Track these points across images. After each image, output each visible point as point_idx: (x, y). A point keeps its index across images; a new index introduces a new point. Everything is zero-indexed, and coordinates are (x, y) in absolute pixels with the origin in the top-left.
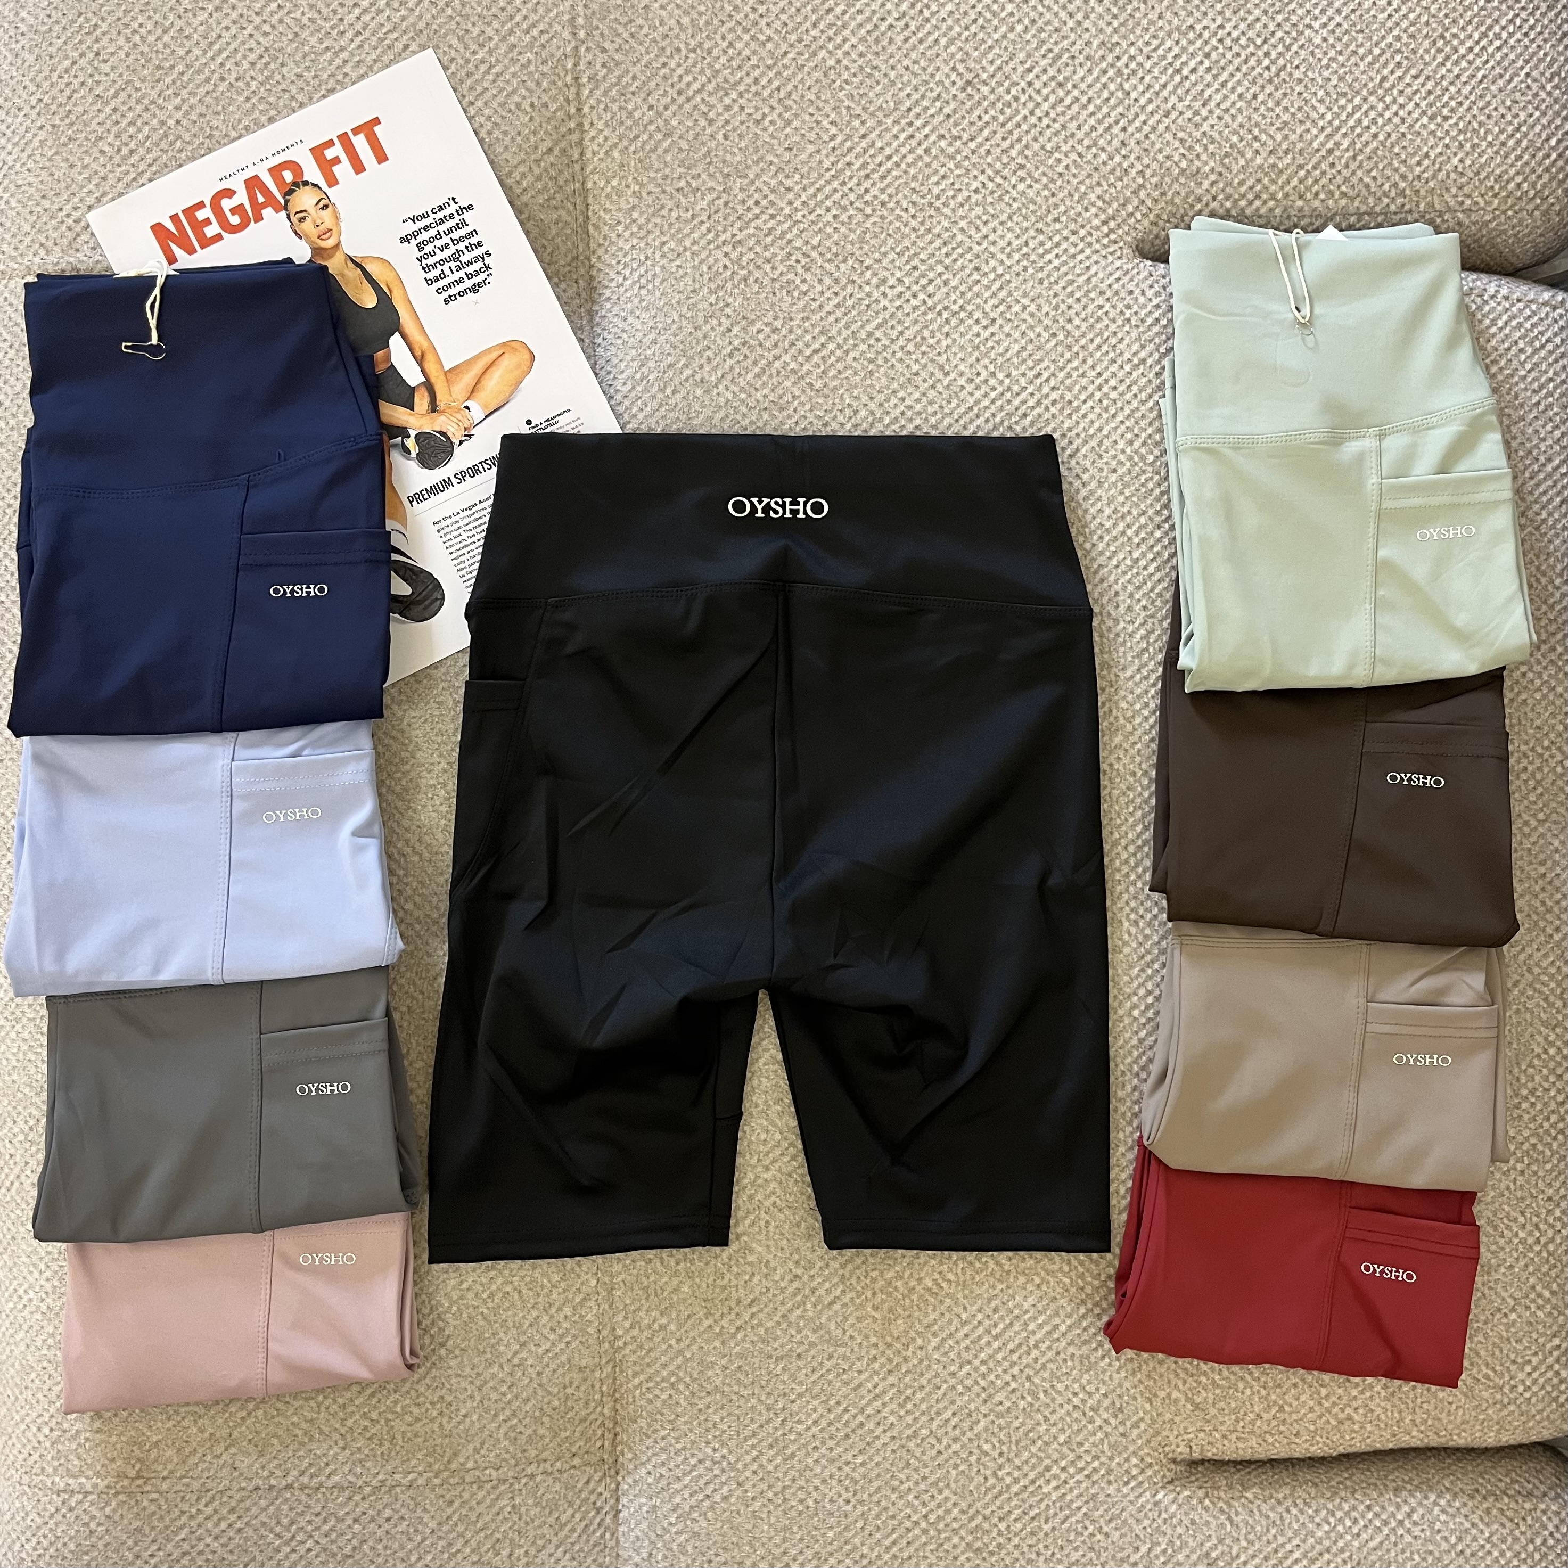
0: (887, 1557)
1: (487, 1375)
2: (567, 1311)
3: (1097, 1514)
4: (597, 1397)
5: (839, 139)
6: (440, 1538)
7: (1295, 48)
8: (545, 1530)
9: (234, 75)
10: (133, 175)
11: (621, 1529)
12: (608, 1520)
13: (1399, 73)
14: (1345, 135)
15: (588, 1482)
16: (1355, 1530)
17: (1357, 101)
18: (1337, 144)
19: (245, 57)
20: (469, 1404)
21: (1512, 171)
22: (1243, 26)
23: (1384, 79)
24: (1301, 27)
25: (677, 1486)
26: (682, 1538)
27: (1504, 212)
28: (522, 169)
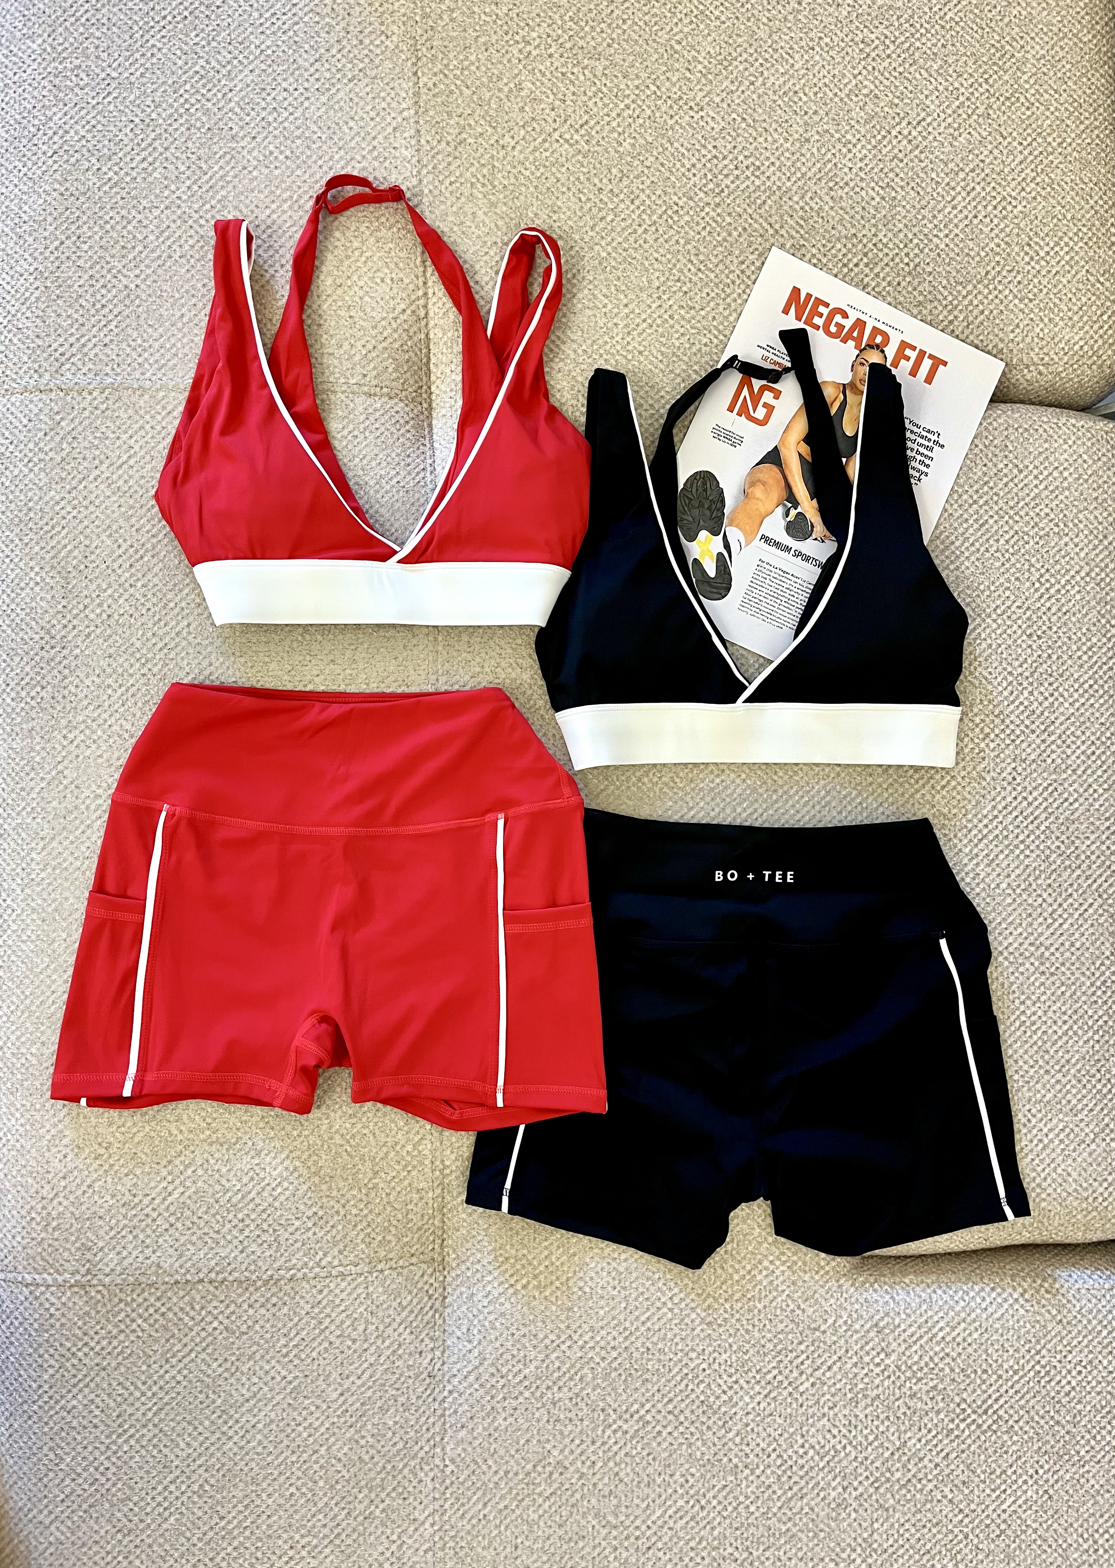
0: (643, 1329)
1: (348, 1196)
2: (409, 1148)
3: (796, 1295)
4: (431, 1212)
5: (610, 307)
6: (313, 1318)
8: (391, 1312)
9: (178, 254)
10: (103, 323)
11: (449, 1310)
12: (437, 1304)
13: (998, 269)
15: (423, 1276)
16: (984, 1306)
18: (956, 317)
19: (186, 241)
20: (336, 1218)
21: (1077, 338)
22: (890, 235)
23: (987, 273)
24: (931, 236)
25: (489, 1278)
26: (492, 1317)
27: (1072, 365)
28: (383, 323)
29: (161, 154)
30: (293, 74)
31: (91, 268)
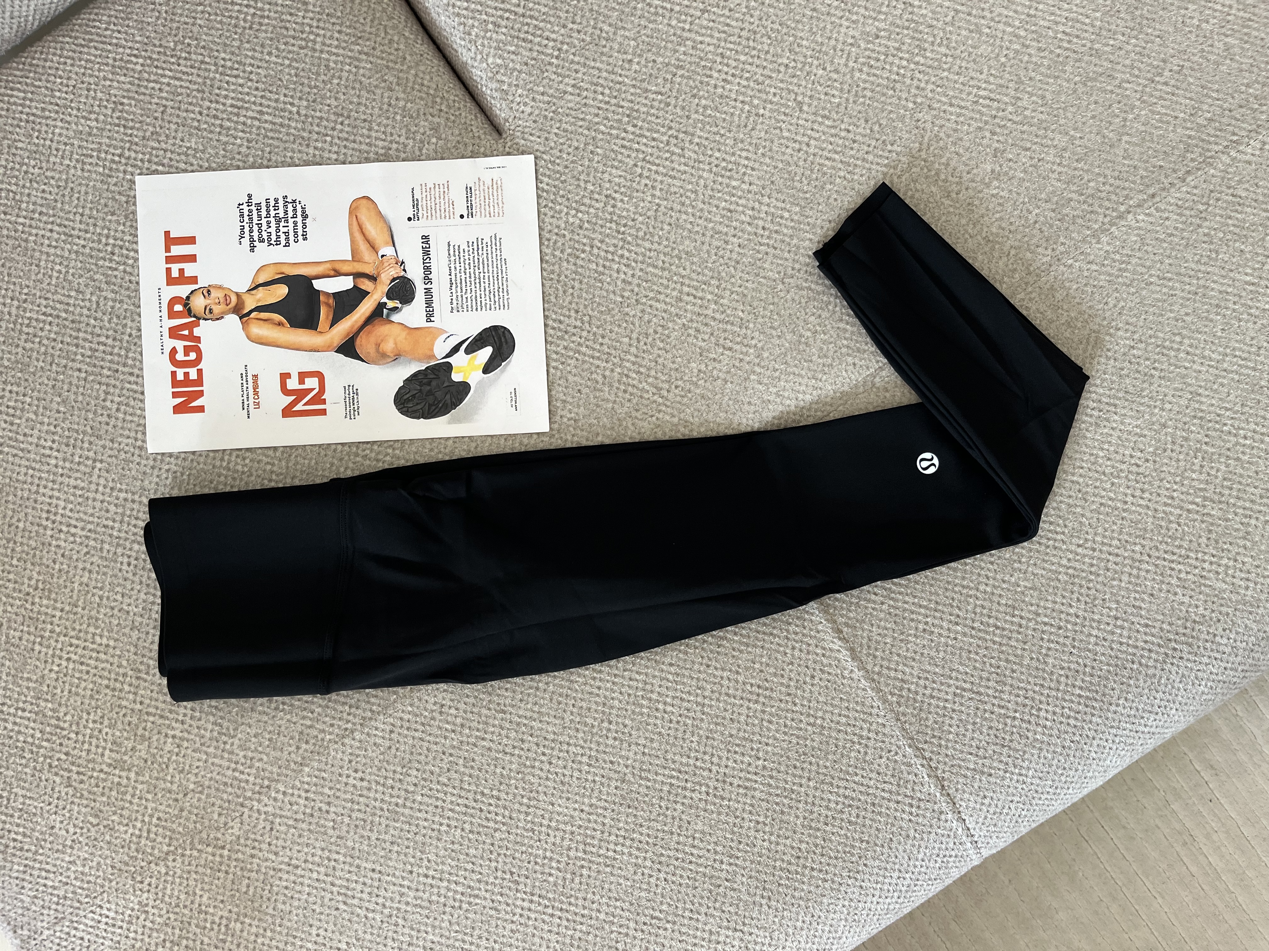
29: (679, 835)
30: (533, 767)
31: (818, 829)
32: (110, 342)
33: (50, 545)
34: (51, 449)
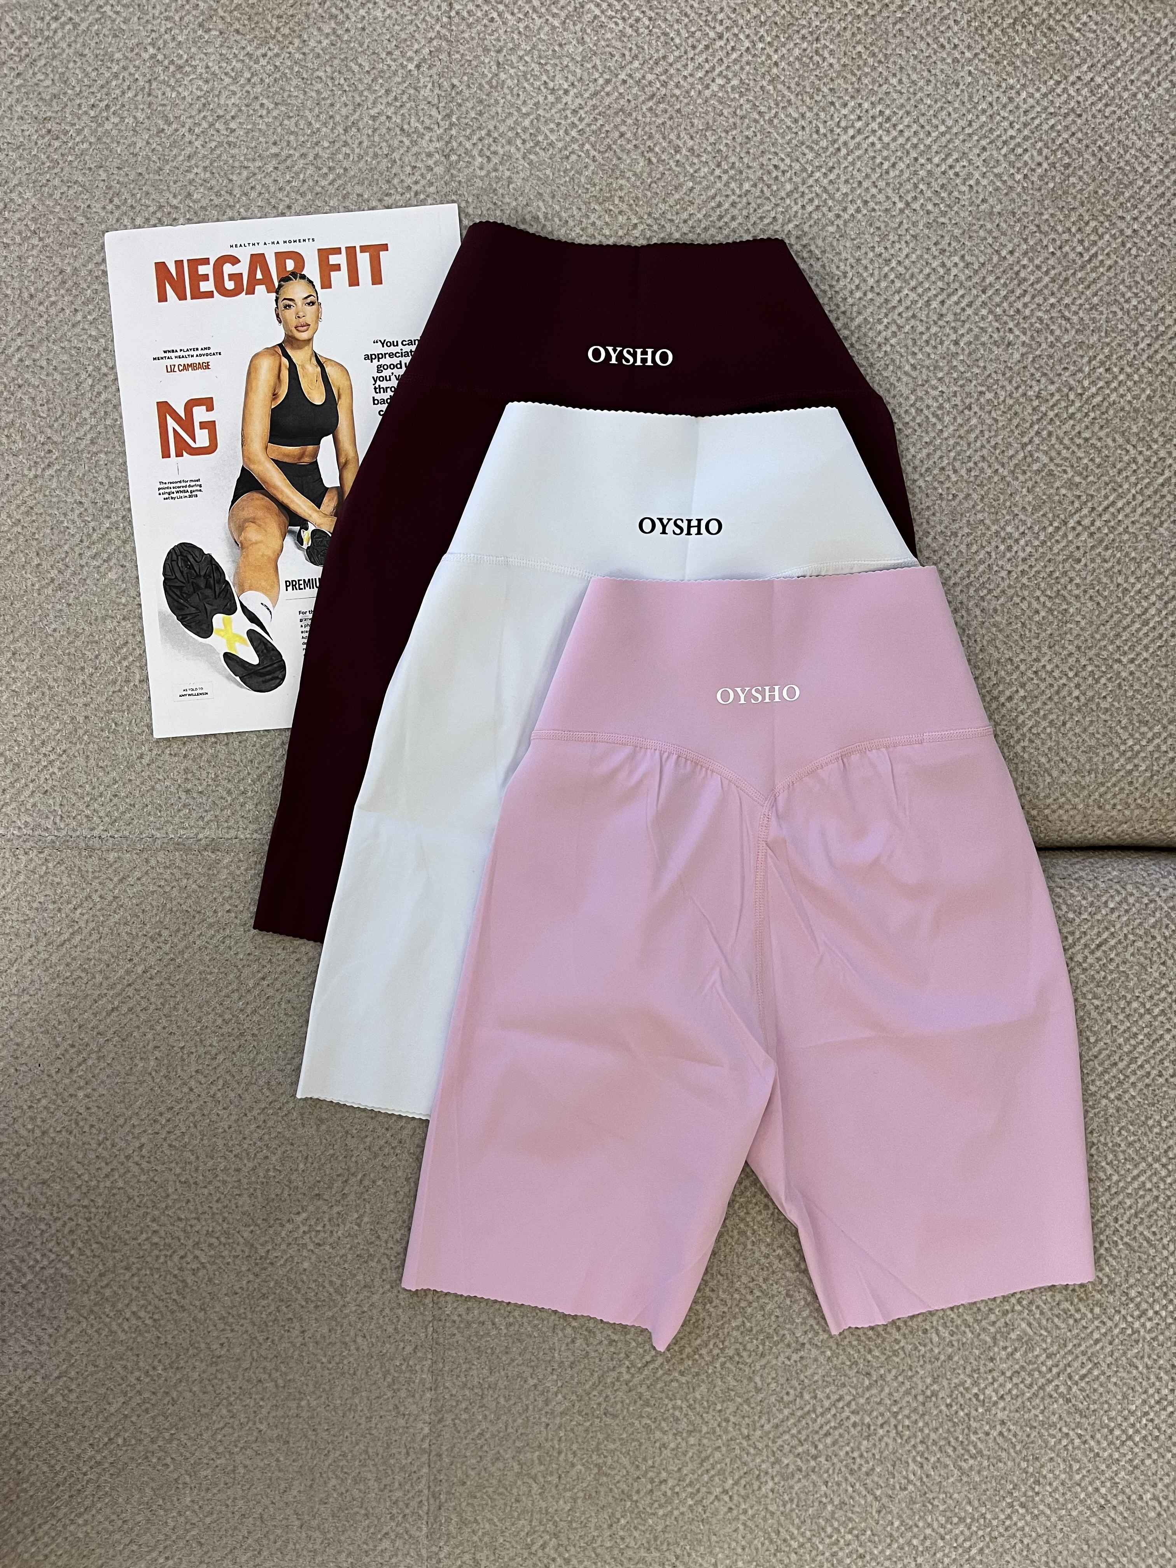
7: (1103, 681)
10: (44, 764)
14: (1144, 759)
17: (1157, 729)
18: (1136, 766)
22: (1056, 660)
24: (1110, 662)
32: (1019, 305)
33: (852, 97)
34: (951, 167)
